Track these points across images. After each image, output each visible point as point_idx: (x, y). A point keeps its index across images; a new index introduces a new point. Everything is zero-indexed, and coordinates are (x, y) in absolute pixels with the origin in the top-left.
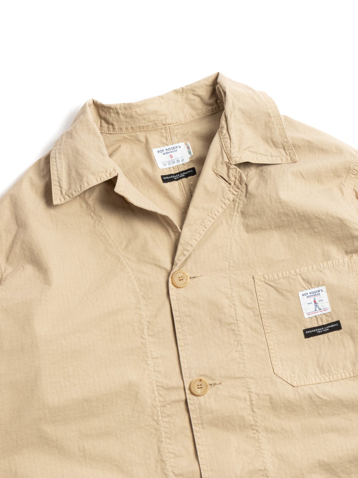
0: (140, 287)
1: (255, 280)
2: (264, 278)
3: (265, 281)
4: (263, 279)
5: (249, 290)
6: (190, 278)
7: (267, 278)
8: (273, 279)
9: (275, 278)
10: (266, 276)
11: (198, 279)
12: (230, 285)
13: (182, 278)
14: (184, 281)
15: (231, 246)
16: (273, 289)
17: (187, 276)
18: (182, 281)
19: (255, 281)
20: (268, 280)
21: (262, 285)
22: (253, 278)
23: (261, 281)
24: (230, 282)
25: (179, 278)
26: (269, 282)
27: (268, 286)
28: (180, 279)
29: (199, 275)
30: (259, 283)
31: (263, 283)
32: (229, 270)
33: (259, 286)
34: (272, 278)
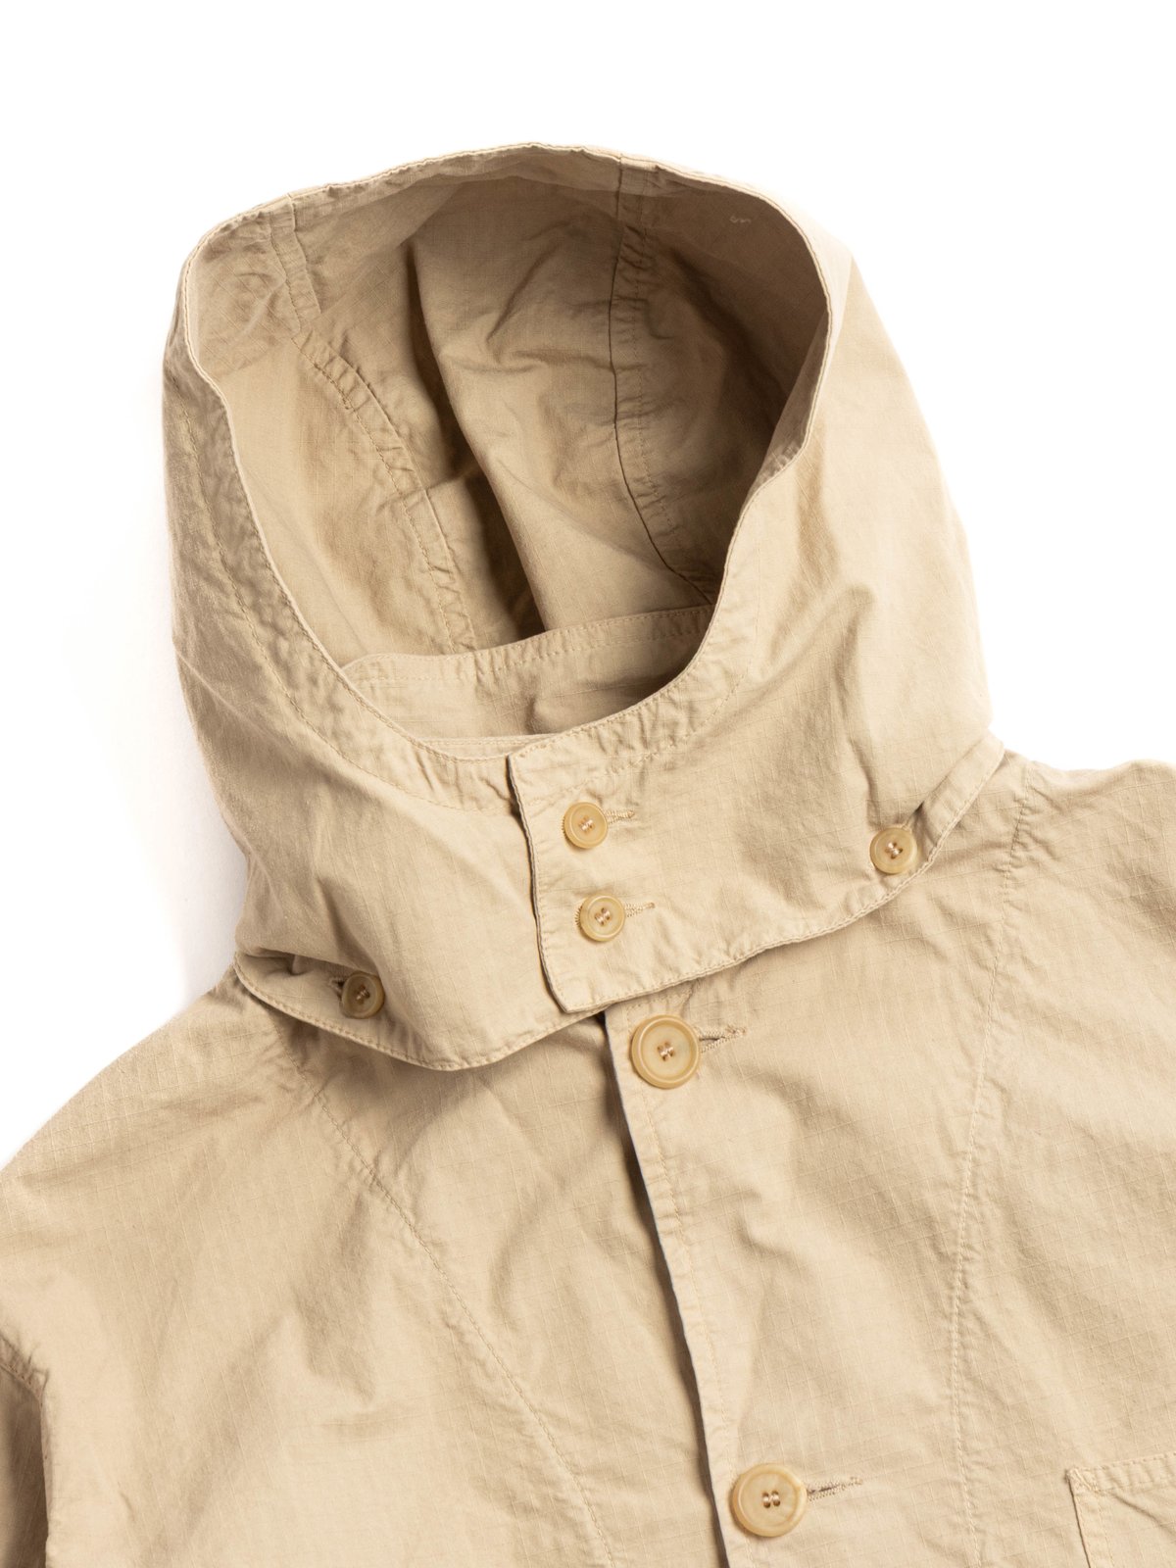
0: (610, 1540)
1: (1075, 1486)
2: (1113, 1479)
3: (1118, 1491)
4: (1106, 1485)
5: (1054, 1532)
6: (811, 1492)
7: (1124, 1480)
8: (1149, 1485)
9: (1157, 1479)
10: (1120, 1473)
11: (841, 1494)
12: (975, 1515)
13: (776, 1497)
14: (785, 1508)
15: (964, 1346)
16: (1149, 1524)
17: (796, 1491)
18: (773, 1510)
19: (1076, 1492)
20: (1127, 1488)
21: (1102, 1509)
22: (1067, 1480)
23: (1099, 1493)
24: (972, 1503)
25: (766, 1495)
26: (1133, 1495)
27: (1130, 1510)
28: (766, 1499)
29: (846, 1479)
30: (1092, 1500)
31: (1106, 1501)
32: (965, 1448)
33: (1093, 1511)
34: (1146, 1478)
